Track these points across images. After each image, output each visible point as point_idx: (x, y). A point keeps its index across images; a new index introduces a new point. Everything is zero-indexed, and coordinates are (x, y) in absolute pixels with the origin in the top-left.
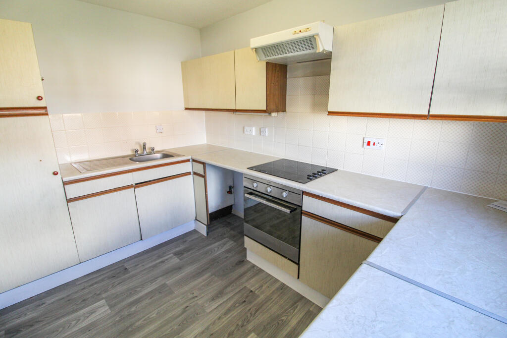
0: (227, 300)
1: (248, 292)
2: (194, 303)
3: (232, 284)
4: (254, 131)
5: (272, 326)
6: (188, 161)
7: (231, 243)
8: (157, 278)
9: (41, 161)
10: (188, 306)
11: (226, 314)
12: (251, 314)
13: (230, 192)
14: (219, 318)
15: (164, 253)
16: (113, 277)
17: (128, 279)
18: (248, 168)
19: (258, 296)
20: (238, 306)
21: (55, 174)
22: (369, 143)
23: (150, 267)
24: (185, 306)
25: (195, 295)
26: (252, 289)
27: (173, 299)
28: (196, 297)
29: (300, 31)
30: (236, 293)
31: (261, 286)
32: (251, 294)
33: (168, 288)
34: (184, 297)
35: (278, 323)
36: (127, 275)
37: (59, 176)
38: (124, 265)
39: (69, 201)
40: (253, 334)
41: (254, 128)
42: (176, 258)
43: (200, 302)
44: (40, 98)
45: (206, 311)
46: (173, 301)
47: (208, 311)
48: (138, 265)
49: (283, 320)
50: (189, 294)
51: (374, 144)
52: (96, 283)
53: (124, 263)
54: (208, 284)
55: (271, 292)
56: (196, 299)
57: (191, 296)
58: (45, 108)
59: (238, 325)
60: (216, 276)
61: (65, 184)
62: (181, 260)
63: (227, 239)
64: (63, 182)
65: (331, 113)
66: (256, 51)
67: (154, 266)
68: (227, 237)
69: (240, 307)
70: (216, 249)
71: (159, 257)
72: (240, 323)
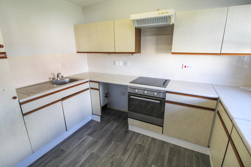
0: (131, 152)
1: (139, 146)
2: (115, 159)
3: (129, 144)
4: (121, 63)
5: (159, 159)
6: (87, 82)
7: (116, 123)
8: (85, 151)
9: (4, 90)
10: (113, 162)
11: (134, 159)
12: (146, 156)
13: (106, 97)
14: (133, 163)
15: (81, 136)
16: (57, 157)
17: (68, 156)
18: (130, 83)
19: (145, 147)
20: (138, 154)
21: (15, 98)
22: (185, 67)
23: (77, 146)
24: (111, 162)
25: (113, 154)
26: (140, 144)
27: (102, 160)
28: (114, 155)
29: (163, 13)
30: (133, 148)
31: (143, 141)
32: (140, 146)
33: (95, 155)
34: (107, 157)
35: (161, 157)
36: (66, 154)
37: (17, 99)
38: (59, 148)
39: (24, 115)
40: (153, 165)
41: (121, 62)
42: (90, 137)
43: (118, 157)
44: (2, 46)
45: (124, 161)
46: (103, 161)
47: (125, 160)
48: (69, 146)
49: (162, 155)
50: (109, 155)
51: (188, 67)
52: (47, 163)
53: (59, 147)
54: (117, 147)
55: (149, 143)
56: (115, 156)
57: (111, 156)
58: (5, 53)
59: (143, 163)
60: (118, 142)
61: (21, 104)
62: (94, 137)
63: (112, 121)
64: (20, 103)
65: (173, 53)
66: (133, 21)
67: (80, 144)
68: (112, 120)
69: (139, 154)
70: (110, 128)
71: (80, 139)
72: (144, 162)
